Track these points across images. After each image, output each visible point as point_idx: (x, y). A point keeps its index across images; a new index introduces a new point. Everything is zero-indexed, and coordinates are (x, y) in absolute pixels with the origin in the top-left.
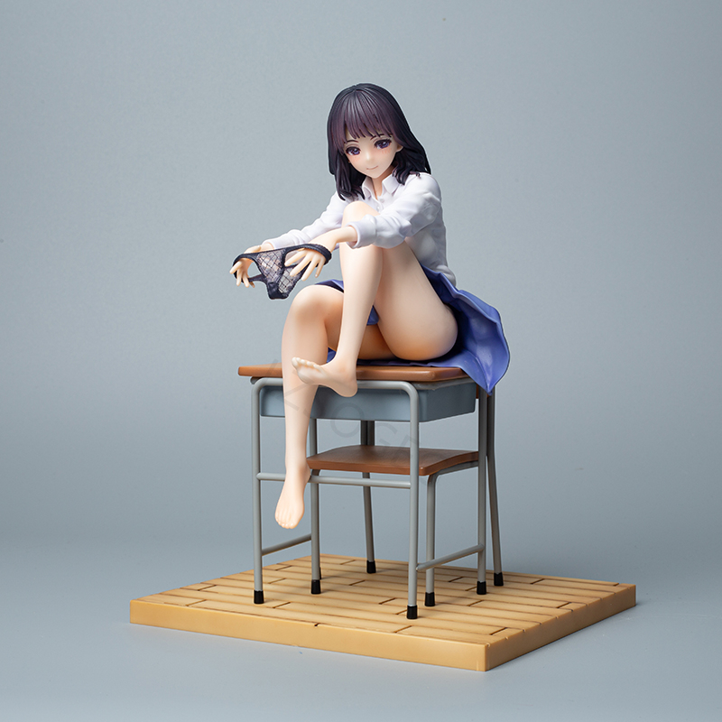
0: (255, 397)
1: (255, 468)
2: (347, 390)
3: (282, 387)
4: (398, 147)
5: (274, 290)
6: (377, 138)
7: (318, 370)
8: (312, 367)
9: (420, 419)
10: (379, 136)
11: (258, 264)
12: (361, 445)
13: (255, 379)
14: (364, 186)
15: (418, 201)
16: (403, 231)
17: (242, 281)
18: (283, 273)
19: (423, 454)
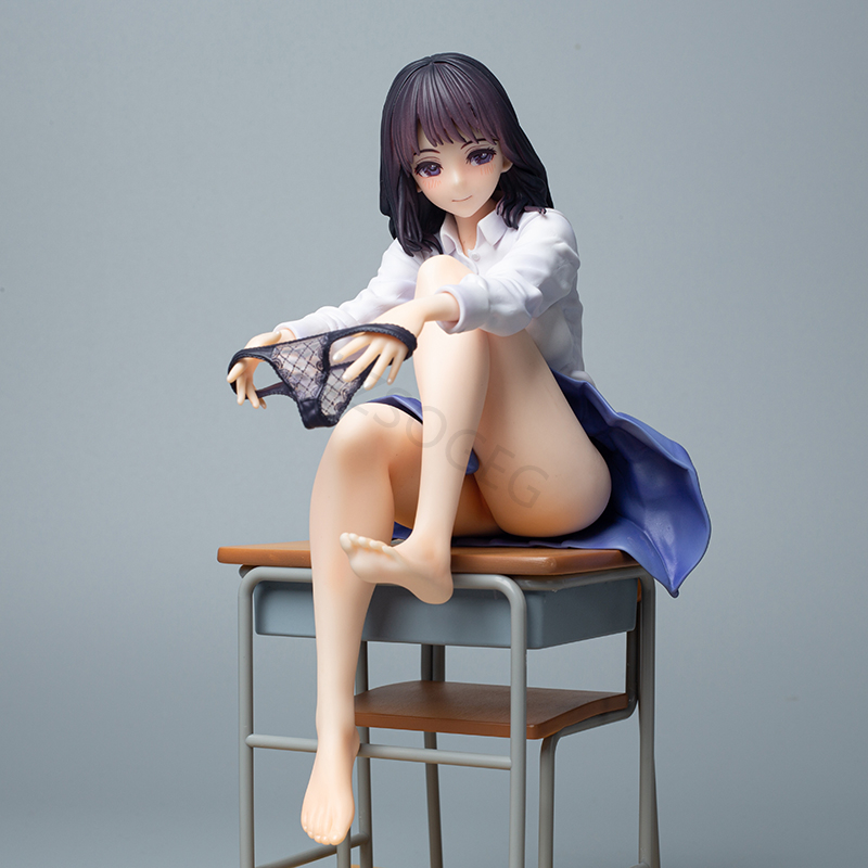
0: (244, 601)
1: (244, 726)
2: (435, 591)
3: (311, 584)
4: (505, 164)
5: (313, 412)
6: (474, 146)
7: (391, 557)
8: (378, 551)
9: (529, 643)
10: (478, 141)
11: (275, 367)
12: (423, 681)
13: (246, 568)
14: (445, 233)
15: (547, 255)
16: (530, 303)
17: (247, 398)
18: (327, 378)
19: (533, 698)
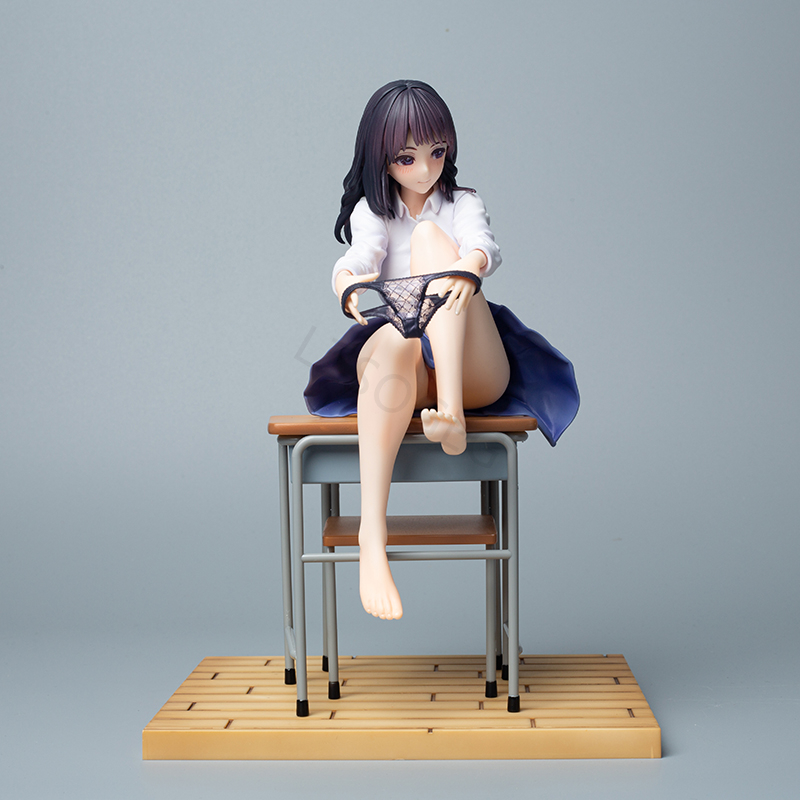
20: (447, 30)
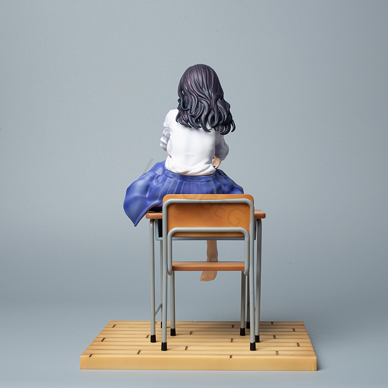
20: (218, 31)
